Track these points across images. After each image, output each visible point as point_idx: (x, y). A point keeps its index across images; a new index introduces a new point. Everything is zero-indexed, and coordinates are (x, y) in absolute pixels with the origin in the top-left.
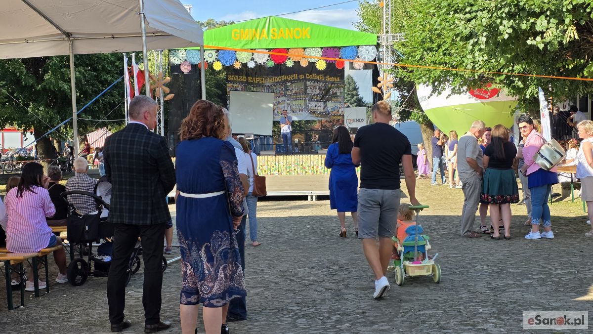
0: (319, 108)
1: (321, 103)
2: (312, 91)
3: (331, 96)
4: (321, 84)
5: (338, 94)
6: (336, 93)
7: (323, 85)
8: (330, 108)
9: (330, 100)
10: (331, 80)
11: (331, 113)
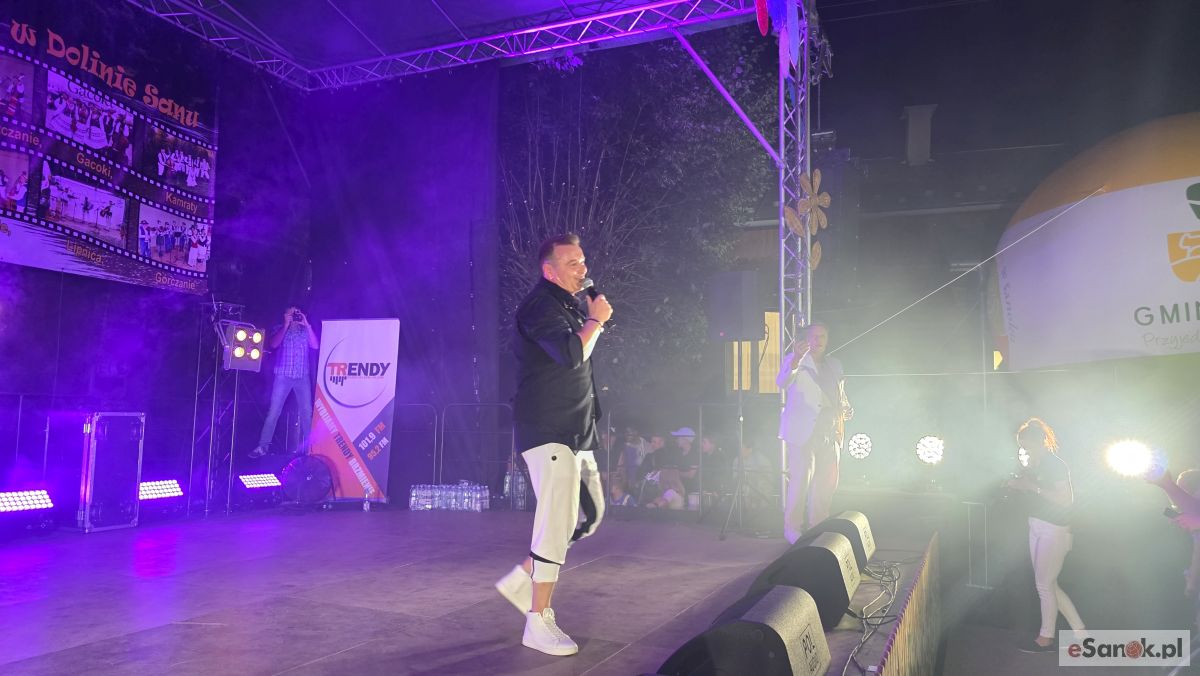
0: (102, 221)
1: (115, 200)
2: (74, 128)
3: (162, 179)
4: (120, 110)
5: (191, 182)
6: (183, 176)
7: (130, 119)
8: (153, 234)
9: (155, 197)
10: (162, 110)
11: (156, 257)
